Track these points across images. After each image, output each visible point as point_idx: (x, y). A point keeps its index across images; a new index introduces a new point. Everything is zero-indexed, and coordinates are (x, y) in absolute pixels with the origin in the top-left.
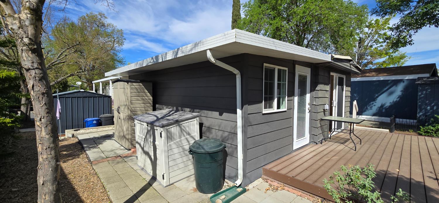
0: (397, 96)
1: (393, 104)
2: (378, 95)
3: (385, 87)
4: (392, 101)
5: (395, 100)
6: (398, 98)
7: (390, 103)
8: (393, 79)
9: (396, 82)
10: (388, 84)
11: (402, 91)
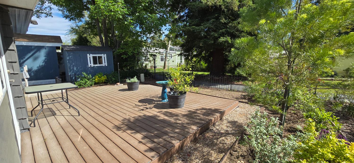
0: (42, 60)
1: (40, 68)
2: (23, 61)
3: (30, 53)
4: (38, 66)
5: (41, 64)
6: (43, 62)
7: (38, 67)
8: (36, 45)
9: (39, 48)
10: (32, 50)
11: (45, 56)
